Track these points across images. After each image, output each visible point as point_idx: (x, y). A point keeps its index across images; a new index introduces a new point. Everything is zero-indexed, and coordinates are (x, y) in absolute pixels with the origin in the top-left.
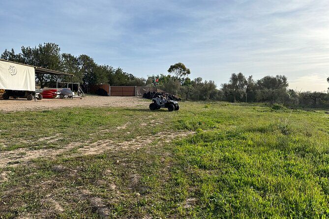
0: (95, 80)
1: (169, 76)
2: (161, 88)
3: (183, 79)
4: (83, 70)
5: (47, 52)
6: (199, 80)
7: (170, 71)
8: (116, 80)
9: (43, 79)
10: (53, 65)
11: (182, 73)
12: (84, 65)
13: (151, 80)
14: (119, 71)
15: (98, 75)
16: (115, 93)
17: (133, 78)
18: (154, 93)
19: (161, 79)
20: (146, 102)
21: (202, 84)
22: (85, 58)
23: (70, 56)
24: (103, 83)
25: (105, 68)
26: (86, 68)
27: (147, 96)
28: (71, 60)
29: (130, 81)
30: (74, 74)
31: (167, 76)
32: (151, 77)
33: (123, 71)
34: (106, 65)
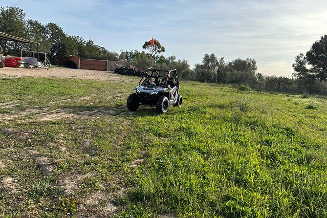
0: (64, 52)
1: (143, 53)
2: (134, 64)
3: (157, 56)
4: (51, 40)
5: (10, 16)
6: (172, 58)
7: (144, 47)
8: (86, 53)
9: (6, 46)
10: (17, 32)
11: (156, 51)
12: (52, 34)
13: (125, 55)
14: (90, 43)
15: (67, 45)
16: (85, 67)
17: (105, 51)
18: (126, 68)
19: (135, 55)
20: (117, 77)
21: (176, 63)
22: (53, 27)
23: (36, 23)
24: (73, 55)
25: (75, 39)
26: (55, 37)
27: (119, 71)
28: (38, 28)
29: (102, 54)
30: (41, 43)
31: (141, 52)
32: (124, 52)
33: (95, 44)
34: (76, 36)
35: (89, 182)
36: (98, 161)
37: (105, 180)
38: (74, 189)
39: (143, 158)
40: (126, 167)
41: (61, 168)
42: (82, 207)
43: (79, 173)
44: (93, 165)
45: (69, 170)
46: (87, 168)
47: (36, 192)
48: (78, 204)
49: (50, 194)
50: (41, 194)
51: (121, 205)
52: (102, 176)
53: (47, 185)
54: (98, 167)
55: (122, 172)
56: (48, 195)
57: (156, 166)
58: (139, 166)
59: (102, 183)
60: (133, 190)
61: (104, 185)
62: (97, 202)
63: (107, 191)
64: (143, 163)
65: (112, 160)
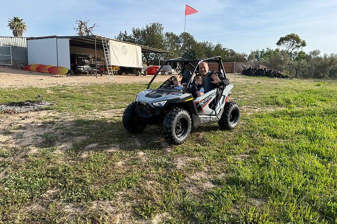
0: (194, 58)
1: (277, 50)
2: (265, 64)
3: (296, 52)
4: (183, 48)
5: (153, 31)
6: (315, 53)
7: (278, 43)
9: (149, 57)
10: (157, 44)
11: (294, 46)
12: (184, 43)
13: (255, 55)
14: (218, 46)
15: (196, 52)
17: (233, 53)
18: (255, 69)
19: (267, 54)
20: (243, 79)
21: (319, 59)
22: (186, 36)
23: (172, 34)
25: (204, 45)
26: (186, 45)
27: (247, 73)
28: (173, 38)
29: (230, 56)
30: (175, 52)
31: (274, 50)
32: (255, 52)
33: (223, 47)
34: (206, 42)
35: (196, 163)
36: (205, 150)
37: (210, 165)
38: (183, 166)
39: (249, 154)
40: (230, 158)
41: (177, 151)
42: (187, 179)
43: (189, 156)
44: (201, 152)
45: (182, 153)
46: (196, 153)
47: (158, 164)
48: (184, 176)
49: (166, 166)
50: (160, 166)
51: (218, 184)
52: (207, 162)
53: (164, 160)
54: (206, 154)
55: (225, 162)
56: (165, 167)
57: (261, 162)
58: (243, 160)
59: (206, 166)
60: (231, 175)
61: (208, 168)
62: (199, 179)
63: (209, 173)
64: (248, 158)
65: (219, 151)
